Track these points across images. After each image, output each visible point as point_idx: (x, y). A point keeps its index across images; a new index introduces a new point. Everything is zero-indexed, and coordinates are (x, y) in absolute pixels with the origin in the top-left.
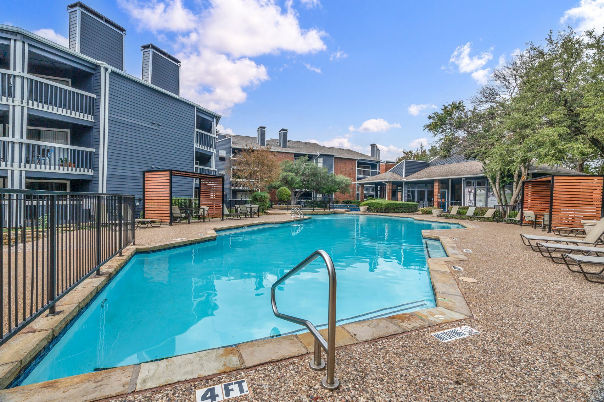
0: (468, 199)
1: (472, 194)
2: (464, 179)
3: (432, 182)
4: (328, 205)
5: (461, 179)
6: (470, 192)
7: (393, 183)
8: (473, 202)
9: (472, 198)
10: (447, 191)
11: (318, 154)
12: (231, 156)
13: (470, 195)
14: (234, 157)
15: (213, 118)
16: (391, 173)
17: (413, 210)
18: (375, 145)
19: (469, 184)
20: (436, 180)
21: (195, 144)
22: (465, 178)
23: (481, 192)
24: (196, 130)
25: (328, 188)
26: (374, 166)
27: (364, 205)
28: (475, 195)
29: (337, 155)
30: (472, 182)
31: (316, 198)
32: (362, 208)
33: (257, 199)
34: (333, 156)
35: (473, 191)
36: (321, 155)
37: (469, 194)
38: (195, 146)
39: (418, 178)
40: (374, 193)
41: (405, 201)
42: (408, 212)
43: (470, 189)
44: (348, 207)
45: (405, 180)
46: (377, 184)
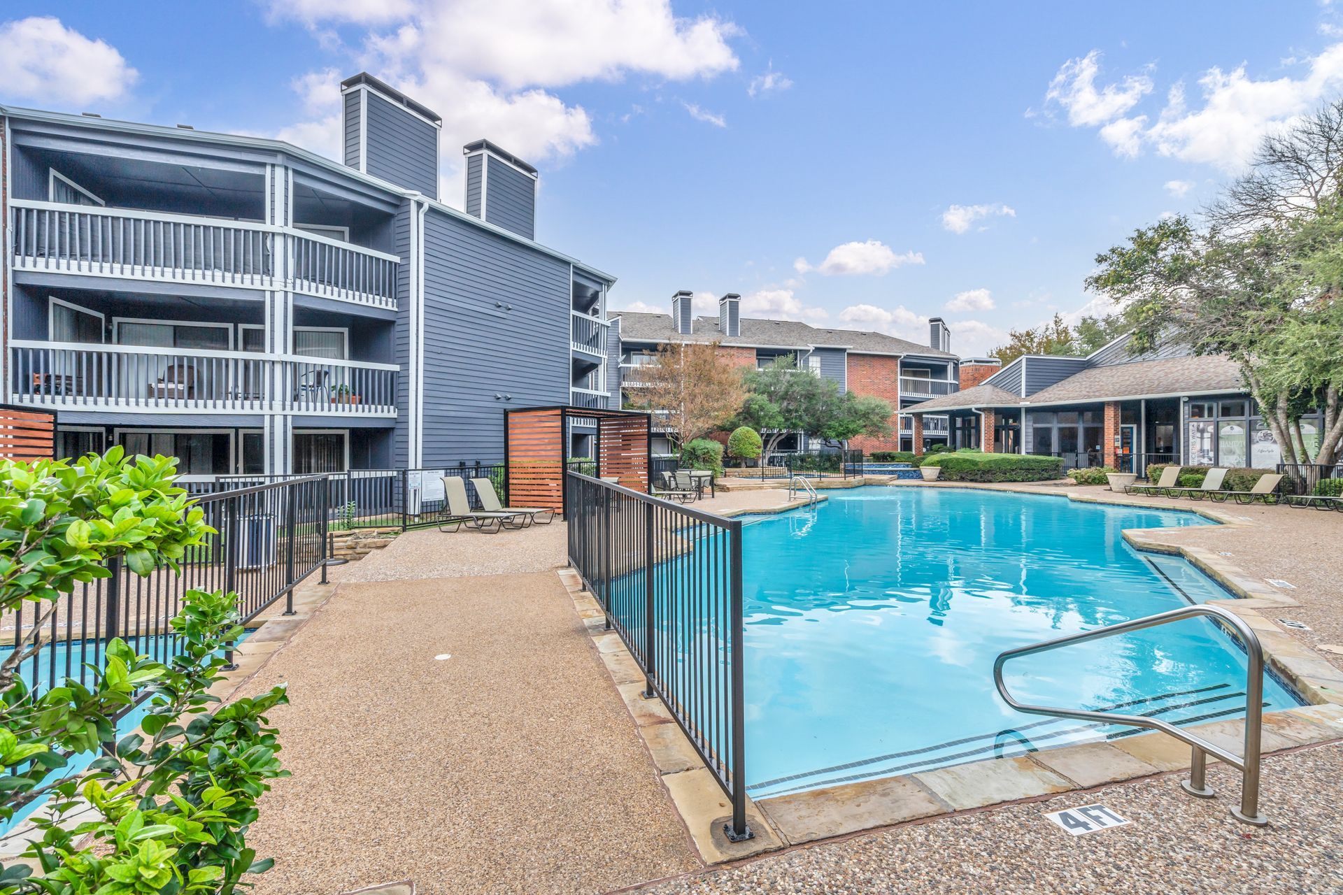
0: (1198, 447)
1: (1206, 435)
2: (1187, 399)
3: (1097, 410)
4: (842, 466)
5: (1178, 399)
6: (1202, 431)
7: (998, 411)
8: (1212, 454)
9: (1207, 445)
10: (1135, 426)
11: (811, 347)
12: (619, 360)
13: (1202, 438)
14: (625, 361)
15: (601, 284)
16: (989, 387)
17: (1051, 474)
18: (939, 320)
19: (1198, 412)
20: (1109, 403)
21: (572, 343)
22: (1189, 397)
23: (1233, 430)
24: (573, 312)
25: (841, 425)
26: (938, 370)
27: (932, 464)
28: (1216, 438)
29: (850, 348)
30: (1206, 406)
31: (806, 449)
32: (929, 472)
33: (697, 457)
34: (844, 350)
35: (1211, 429)
36: (818, 350)
37: (1199, 435)
38: (572, 348)
39: (1060, 399)
40: (946, 433)
41: (1028, 453)
42: (1040, 480)
43: (1202, 425)
44: (890, 468)
45: (1027, 404)
46: (953, 415)
